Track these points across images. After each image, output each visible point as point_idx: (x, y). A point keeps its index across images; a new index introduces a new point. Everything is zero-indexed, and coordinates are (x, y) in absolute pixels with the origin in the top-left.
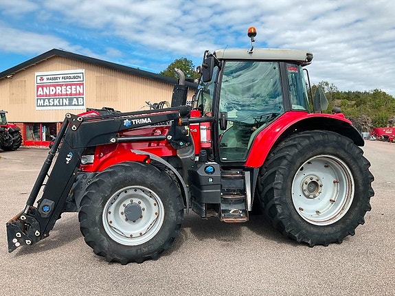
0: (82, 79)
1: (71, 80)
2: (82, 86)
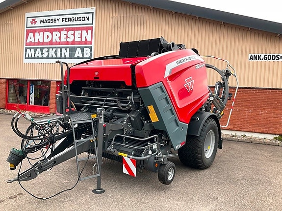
2: (89, 32)
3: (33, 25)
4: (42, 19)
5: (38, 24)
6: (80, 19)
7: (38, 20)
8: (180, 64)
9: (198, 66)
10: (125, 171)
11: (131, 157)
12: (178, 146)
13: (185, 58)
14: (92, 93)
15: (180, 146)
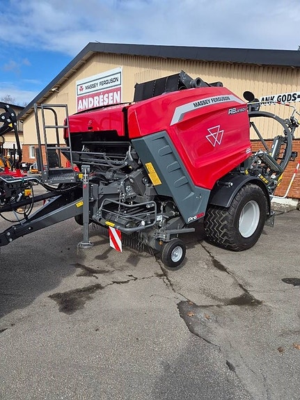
0: (119, 83)
1: (109, 85)
2: (119, 92)
3: (82, 92)
4: (86, 85)
5: (85, 91)
6: (112, 81)
7: (84, 86)
8: (200, 106)
9: (232, 111)
10: (112, 245)
11: (118, 227)
12: (192, 219)
13: (210, 98)
14: (96, 148)
15: (195, 218)
